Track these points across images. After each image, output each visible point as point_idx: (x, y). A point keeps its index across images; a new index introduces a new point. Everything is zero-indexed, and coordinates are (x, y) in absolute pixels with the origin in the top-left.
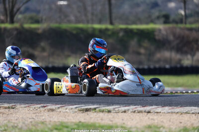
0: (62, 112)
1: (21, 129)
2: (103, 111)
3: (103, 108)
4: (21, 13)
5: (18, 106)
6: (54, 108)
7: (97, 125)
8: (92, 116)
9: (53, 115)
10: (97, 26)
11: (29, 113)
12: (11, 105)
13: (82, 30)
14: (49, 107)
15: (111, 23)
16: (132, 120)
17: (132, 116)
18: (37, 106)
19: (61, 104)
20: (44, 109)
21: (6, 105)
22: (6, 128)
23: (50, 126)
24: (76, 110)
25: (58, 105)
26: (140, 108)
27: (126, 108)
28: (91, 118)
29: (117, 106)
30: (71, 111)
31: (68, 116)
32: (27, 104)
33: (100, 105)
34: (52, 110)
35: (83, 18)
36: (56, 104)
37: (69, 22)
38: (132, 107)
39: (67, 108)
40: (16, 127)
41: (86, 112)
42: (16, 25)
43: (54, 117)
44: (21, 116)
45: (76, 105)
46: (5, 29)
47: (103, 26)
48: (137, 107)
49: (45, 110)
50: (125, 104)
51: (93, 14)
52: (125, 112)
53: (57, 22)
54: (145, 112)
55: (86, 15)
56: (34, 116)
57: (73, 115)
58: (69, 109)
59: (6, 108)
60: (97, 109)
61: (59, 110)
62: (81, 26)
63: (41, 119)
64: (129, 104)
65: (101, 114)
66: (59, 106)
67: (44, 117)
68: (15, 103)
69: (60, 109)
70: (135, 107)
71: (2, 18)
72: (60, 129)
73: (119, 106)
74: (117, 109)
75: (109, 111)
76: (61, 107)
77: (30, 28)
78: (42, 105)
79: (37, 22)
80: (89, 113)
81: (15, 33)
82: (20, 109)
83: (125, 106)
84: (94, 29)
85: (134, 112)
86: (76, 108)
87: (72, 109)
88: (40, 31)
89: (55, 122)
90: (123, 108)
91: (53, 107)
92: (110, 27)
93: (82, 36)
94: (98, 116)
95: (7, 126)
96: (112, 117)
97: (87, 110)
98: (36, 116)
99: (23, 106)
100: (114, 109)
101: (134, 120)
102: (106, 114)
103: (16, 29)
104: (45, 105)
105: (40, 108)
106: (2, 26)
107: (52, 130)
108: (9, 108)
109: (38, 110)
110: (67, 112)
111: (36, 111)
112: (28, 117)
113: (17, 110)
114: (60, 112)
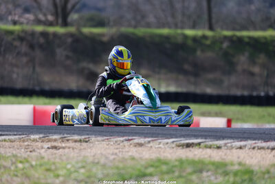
0: (154, 148)
1: (104, 166)
2: (210, 147)
3: (211, 143)
4: (78, 11)
5: (93, 138)
6: (143, 142)
7: (207, 162)
8: (196, 153)
9: (143, 151)
10: (190, 32)
11: (109, 148)
12: (83, 137)
13: (167, 38)
14: (136, 141)
15: (211, 28)
16: (252, 158)
17: (251, 154)
18: (119, 139)
19: (152, 137)
21: (76, 137)
22: (84, 164)
24: (174, 146)
25: (149, 137)
26: (261, 144)
27: (243, 143)
28: (195, 155)
29: (229, 141)
30: (166, 146)
31: (164, 152)
32: (105, 136)
33: (206, 139)
34: (141, 145)
35: (170, 19)
36: (145, 137)
37: (148, 25)
38: (250, 142)
39: (160, 143)
40: (98, 163)
41: (188, 149)
42: (72, 29)
43: (144, 153)
44: (99, 152)
45: (172, 138)
46: (55, 35)
47: (198, 33)
48: (257, 141)
49: (131, 144)
50: (241, 138)
51: (183, 14)
52: (241, 148)
53: (130, 26)
54: (268, 148)
55: (173, 16)
56: (117, 151)
57: (171, 151)
58: (163, 144)
59: (76, 141)
60: (202, 144)
61: (149, 145)
62: (165, 31)
63: (127, 155)
64: (246, 139)
65: (209, 151)
66: (150, 139)
67: (130, 154)
68: (88, 134)
69: (151, 144)
70: (254, 142)
71: (50, 18)
72: (157, 167)
73: (232, 141)
74: (229, 145)
75: (219, 148)
76: (153, 140)
77: (91, 33)
78: (127, 138)
79: (101, 24)
80: (191, 149)
81: (69, 40)
82: (97, 143)
83: (241, 141)
84: (185, 37)
85: (254, 148)
86: (173, 142)
87: (167, 143)
88: (105, 39)
89: (146, 159)
90: (238, 144)
91: (142, 140)
92: (209, 33)
93: (168, 46)
94: (204, 153)
95: (86, 162)
96: (223, 154)
97: (188, 145)
98: (120, 152)
99: (100, 138)
100: (226, 144)
101: (254, 158)
102: (216, 151)
103: (71, 35)
104: (130, 138)
105: (123, 141)
106: (51, 29)
107: (146, 168)
108: (80, 141)
109: (121, 144)
110: (160, 147)
111: (118, 146)
112: (109, 154)
113: (92, 145)
114: (151, 147)
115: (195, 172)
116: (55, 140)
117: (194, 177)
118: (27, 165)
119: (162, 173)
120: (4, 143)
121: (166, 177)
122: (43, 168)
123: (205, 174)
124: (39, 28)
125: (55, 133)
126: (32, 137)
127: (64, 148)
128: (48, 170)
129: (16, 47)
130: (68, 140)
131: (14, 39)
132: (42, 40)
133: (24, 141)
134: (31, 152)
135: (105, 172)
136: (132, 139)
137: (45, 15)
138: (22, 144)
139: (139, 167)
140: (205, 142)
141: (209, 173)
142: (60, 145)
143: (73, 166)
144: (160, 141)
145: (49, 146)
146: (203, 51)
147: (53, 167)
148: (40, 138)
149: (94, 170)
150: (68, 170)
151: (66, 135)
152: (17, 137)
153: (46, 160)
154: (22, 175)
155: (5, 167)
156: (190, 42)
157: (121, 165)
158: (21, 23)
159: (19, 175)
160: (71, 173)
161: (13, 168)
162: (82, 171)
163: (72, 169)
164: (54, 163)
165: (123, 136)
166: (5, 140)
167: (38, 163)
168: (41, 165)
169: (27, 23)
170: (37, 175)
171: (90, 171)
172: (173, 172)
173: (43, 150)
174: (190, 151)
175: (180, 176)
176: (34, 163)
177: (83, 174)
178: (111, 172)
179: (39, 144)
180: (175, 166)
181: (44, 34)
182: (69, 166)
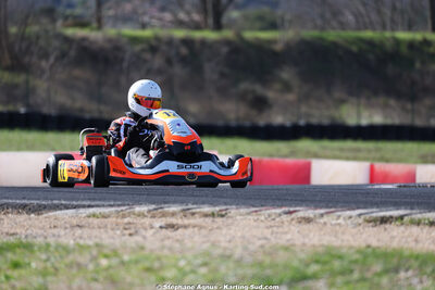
0: (329, 225)
1: (239, 262)
2: (418, 223)
3: (419, 216)
4: (238, 7)
5: (233, 211)
6: (312, 216)
7: (406, 253)
8: (395, 233)
9: (310, 231)
10: (403, 35)
11: (258, 227)
12: (217, 209)
13: (370, 43)
14: (301, 214)
18: (274, 211)
19: (327, 207)
20: (289, 217)
21: (207, 209)
22: (207, 259)
23: (303, 256)
24: (361, 220)
25: (321, 208)
28: (393, 238)
30: (349, 222)
31: (343, 233)
32: (254, 206)
33: (412, 209)
34: (308, 220)
35: (374, 17)
36: (316, 208)
37: (343, 26)
39: (339, 217)
40: (229, 257)
41: (383, 226)
42: (228, 34)
43: (312, 235)
44: (239, 234)
45: (358, 208)
46: (203, 42)
47: (418, 36)
49: (292, 220)
51: (394, 8)
53: (315, 27)
55: (379, 12)
56: (267, 233)
57: (354, 231)
58: (344, 219)
59: (206, 215)
60: (406, 218)
61: (322, 221)
62: (368, 34)
63: (283, 240)
65: (415, 230)
66: (322, 211)
67: (289, 236)
68: (226, 204)
69: (325, 219)
71: (197, 17)
72: (325, 263)
75: (432, 224)
76: (327, 213)
77: (258, 39)
78: (286, 209)
79: (273, 26)
80: (387, 226)
81: (225, 50)
82: (238, 217)
84: (397, 42)
86: (360, 215)
87: (350, 217)
88: (278, 47)
89: (314, 246)
91: (310, 213)
92: (432, 36)
93: (371, 57)
95: (210, 255)
97: (384, 220)
98: (272, 233)
99: (243, 210)
102: (427, 227)
103: (227, 42)
104: (292, 209)
105: (280, 215)
106: (198, 35)
107: (307, 265)
108: (213, 215)
109: (278, 219)
110: (339, 224)
111: (272, 223)
112: (255, 236)
113: (230, 221)
114: (325, 223)
115: (386, 271)
116: (173, 214)
117: (385, 280)
118: (115, 261)
119: (333, 274)
120: (91, 220)
121: (339, 280)
122: (140, 266)
123: (402, 275)
124: (180, 34)
125: (175, 202)
126: (138, 209)
127: (185, 227)
128: (149, 270)
129: (145, 61)
130: (193, 214)
131: (143, 50)
132: (184, 51)
133: (124, 216)
134: (130, 235)
135: (240, 272)
136: (295, 211)
137: (188, 13)
138: (119, 220)
139: (296, 263)
140: (410, 214)
141: (410, 273)
142: (180, 222)
143: (189, 263)
144: (339, 213)
145: (163, 224)
146: (423, 63)
147: (156, 265)
148: (149, 211)
149: (223, 269)
150: (180, 270)
151: (190, 206)
152: (113, 209)
153: (146, 252)
154: (106, 278)
155: (79, 266)
156: (404, 50)
157: (267, 260)
158: (153, 27)
159: (101, 278)
160: (185, 274)
161: (91, 267)
162: (203, 270)
163: (188, 269)
164: (159, 259)
165: (281, 206)
166: (94, 215)
167: (134, 257)
168: (137, 262)
169: (163, 27)
170: (129, 279)
171: (216, 270)
172: (352, 271)
173: (151, 232)
174: (385, 229)
175: (363, 279)
176: (126, 258)
177: (204, 275)
178: (249, 272)
179: (147, 221)
180: (356, 262)
181: (187, 42)
182: (182, 263)
